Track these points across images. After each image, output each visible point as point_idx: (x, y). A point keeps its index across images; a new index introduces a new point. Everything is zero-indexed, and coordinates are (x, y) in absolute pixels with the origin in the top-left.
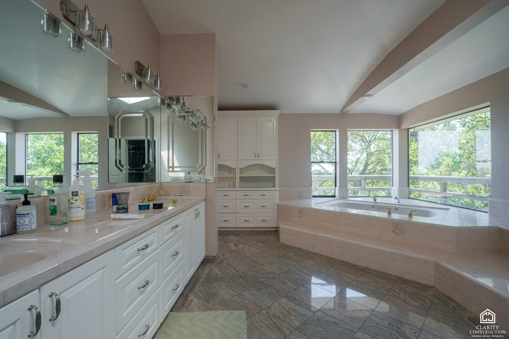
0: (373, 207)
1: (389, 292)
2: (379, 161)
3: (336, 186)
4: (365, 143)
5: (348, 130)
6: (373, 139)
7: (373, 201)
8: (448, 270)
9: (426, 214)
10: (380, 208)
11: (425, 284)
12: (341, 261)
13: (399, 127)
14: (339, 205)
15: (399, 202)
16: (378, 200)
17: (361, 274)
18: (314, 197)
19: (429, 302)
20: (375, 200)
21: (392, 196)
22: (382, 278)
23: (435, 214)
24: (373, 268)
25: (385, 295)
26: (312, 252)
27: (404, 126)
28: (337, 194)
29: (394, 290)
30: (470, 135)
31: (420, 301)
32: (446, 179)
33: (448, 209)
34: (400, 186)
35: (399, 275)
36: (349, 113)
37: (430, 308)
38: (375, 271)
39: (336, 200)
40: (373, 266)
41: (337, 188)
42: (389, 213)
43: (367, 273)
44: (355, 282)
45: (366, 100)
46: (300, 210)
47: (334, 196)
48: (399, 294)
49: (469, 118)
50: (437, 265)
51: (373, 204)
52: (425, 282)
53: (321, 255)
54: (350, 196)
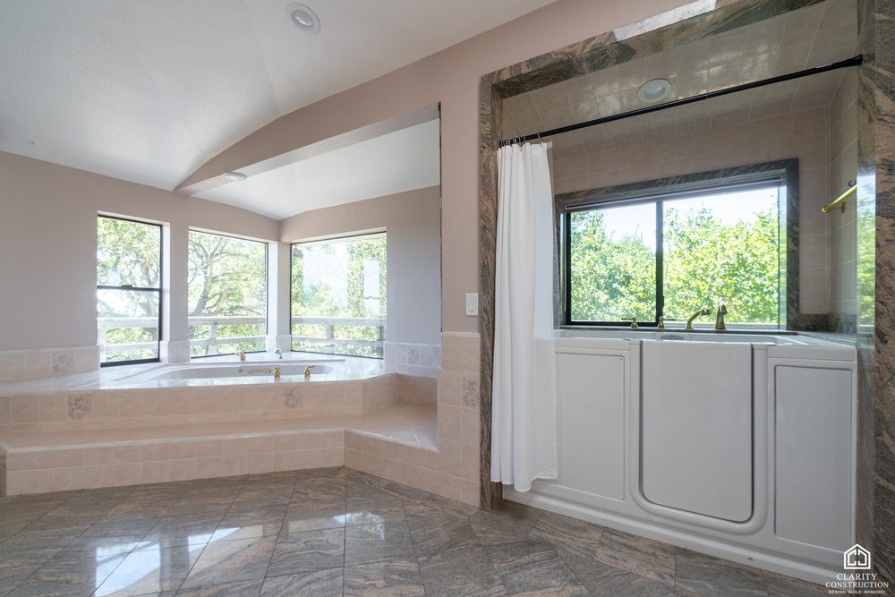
0: (240, 372)
1: (292, 497)
2: (229, 292)
3: (160, 339)
4: (202, 257)
5: (191, 228)
6: (217, 252)
7: (240, 360)
8: (360, 437)
9: (320, 370)
10: (254, 371)
11: (334, 467)
12: (195, 481)
13: (278, 239)
14: (173, 375)
15: (281, 357)
16: (249, 358)
17: (241, 489)
18: (103, 365)
19: (343, 488)
20: (243, 359)
21: (266, 349)
22: (277, 482)
23: (331, 369)
24: (258, 472)
25: (288, 505)
26: (120, 489)
27: (286, 239)
28: (164, 354)
29: (299, 492)
30: (355, 264)
31: (335, 491)
32: (334, 321)
33: (344, 360)
34: (278, 334)
35: (300, 468)
36: (193, 195)
37: (346, 494)
38: (263, 475)
39: (161, 367)
40: (259, 469)
41: (164, 343)
42: (277, 376)
43: (251, 482)
44: (233, 507)
45: (233, 181)
46: (77, 400)
47: (157, 360)
48: (305, 494)
49: (356, 242)
50: (347, 434)
51: (239, 366)
52: (334, 464)
53: (146, 485)
54: (192, 356)
